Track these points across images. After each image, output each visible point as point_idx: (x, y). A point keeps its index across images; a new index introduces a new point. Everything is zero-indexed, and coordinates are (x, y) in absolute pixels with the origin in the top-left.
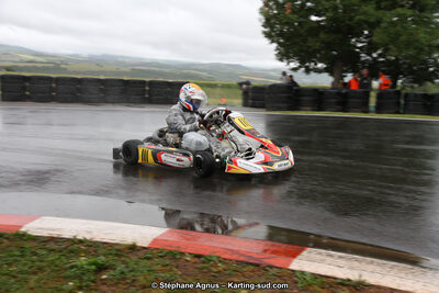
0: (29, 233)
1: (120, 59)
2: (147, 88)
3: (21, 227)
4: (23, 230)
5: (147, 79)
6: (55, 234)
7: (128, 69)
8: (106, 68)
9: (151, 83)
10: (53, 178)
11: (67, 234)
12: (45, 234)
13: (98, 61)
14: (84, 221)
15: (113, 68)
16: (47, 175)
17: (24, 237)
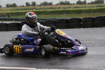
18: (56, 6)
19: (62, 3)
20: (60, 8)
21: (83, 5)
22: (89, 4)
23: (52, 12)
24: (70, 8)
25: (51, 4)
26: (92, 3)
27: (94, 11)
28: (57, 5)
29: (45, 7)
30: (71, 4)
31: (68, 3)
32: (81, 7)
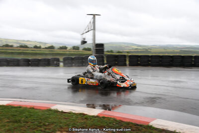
0: (153, 126)
1: (175, 46)
2: (193, 59)
3: (149, 123)
4: (150, 124)
5: (194, 55)
6: (165, 128)
7: (178, 51)
8: (168, 50)
9: (195, 57)
10: (158, 101)
11: (171, 129)
12: (160, 127)
13: (165, 48)
14: (178, 123)
15: (171, 50)
16: (155, 100)
17: (151, 127)
18: (16, 49)
19: (21, 46)
20: (20, 50)
21: (38, 49)
22: (43, 48)
23: (12, 53)
24: (27, 50)
25: (12, 46)
26: (46, 48)
27: (46, 54)
28: (17, 47)
29: (7, 48)
30: (28, 48)
31: (26, 47)
32: (37, 51)
